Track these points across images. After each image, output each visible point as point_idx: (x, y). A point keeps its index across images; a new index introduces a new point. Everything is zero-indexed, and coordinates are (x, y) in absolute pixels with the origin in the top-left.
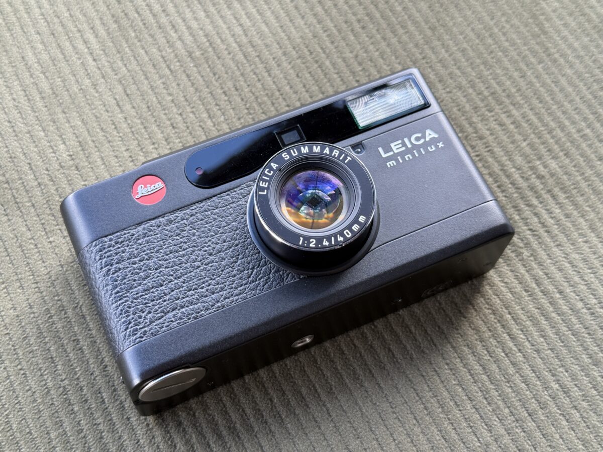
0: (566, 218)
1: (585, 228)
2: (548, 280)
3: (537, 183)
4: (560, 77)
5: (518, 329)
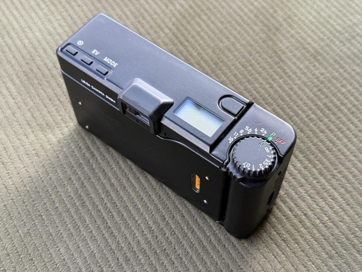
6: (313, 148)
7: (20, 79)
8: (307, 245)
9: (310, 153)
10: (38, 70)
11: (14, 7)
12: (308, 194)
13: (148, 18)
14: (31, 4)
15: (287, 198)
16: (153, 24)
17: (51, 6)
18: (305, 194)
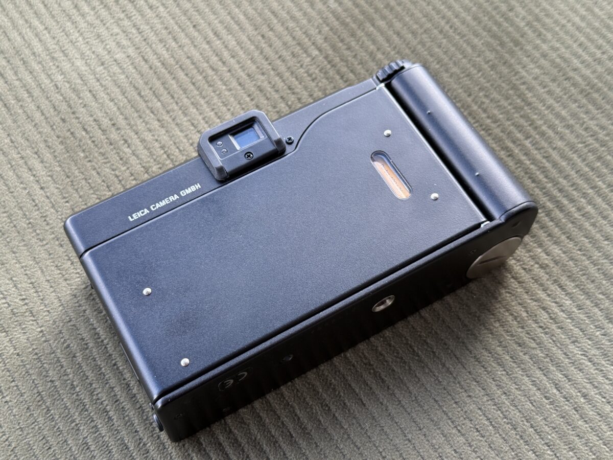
0: (580, 309)
1: (601, 318)
2: (570, 383)
3: (542, 273)
4: (550, 150)
5: (543, 445)
6: (592, 270)
7: (53, 151)
8: (591, 454)
9: (588, 279)
10: (84, 133)
11: (32, 11)
12: (587, 356)
13: (279, 28)
14: (62, 5)
15: (550, 365)
16: (288, 38)
17: (99, 7)
18: (583, 357)
